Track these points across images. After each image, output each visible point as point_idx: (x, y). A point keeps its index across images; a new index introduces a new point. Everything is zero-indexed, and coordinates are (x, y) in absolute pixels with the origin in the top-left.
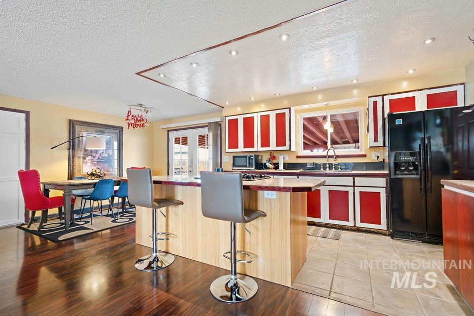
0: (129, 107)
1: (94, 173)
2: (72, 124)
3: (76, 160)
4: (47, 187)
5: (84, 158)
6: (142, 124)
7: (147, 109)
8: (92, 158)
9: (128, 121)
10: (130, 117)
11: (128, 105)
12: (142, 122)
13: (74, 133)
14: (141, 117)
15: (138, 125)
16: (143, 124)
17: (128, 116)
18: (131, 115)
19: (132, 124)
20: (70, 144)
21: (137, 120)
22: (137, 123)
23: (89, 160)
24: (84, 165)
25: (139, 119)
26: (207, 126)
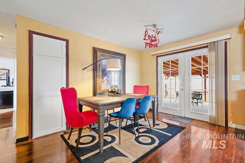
0: (145, 28)
1: (114, 90)
2: (95, 50)
3: (98, 79)
4: (81, 103)
5: (103, 78)
6: (155, 44)
7: (158, 30)
8: (107, 78)
9: (145, 41)
10: (147, 38)
11: (145, 26)
12: (156, 42)
13: (96, 58)
14: (155, 37)
15: (153, 45)
16: (157, 44)
17: (145, 36)
18: (148, 35)
19: (148, 44)
20: (94, 67)
21: (152, 40)
22: (152, 43)
23: (106, 79)
24: (103, 84)
25: (153, 39)
26: (207, 47)
